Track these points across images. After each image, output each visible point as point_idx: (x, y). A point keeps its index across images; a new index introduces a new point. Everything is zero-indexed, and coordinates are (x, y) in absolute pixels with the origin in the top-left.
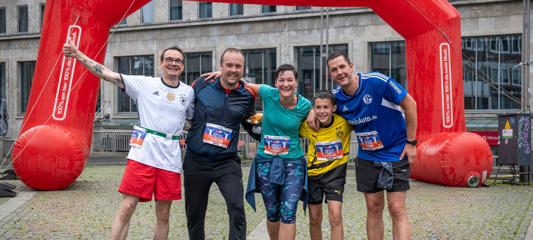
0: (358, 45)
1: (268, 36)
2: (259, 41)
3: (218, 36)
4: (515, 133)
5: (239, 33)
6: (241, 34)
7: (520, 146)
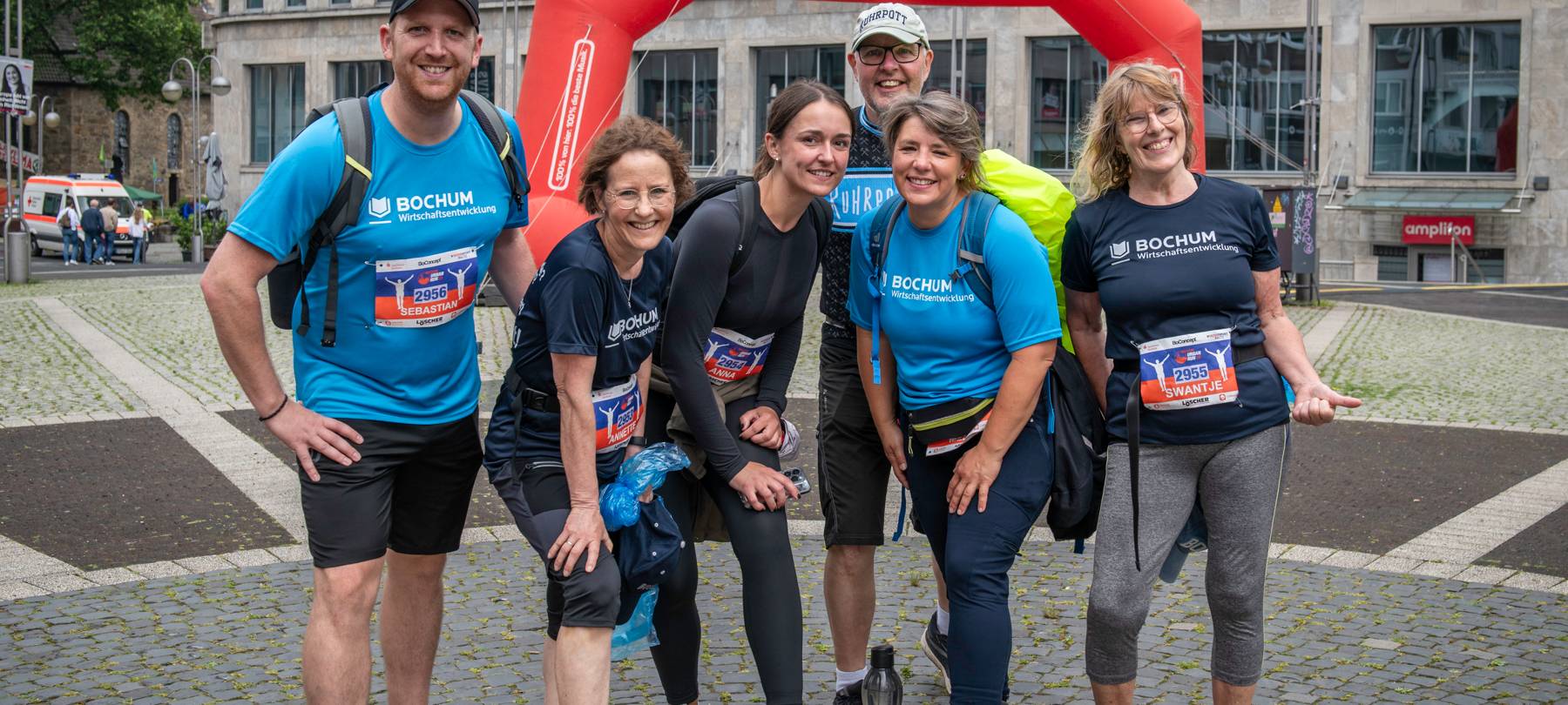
0: (1007, 42)
1: (830, 20)
2: (812, 31)
3: (731, 18)
4: (1290, 219)
5: (772, 13)
6: (775, 15)
7: (1297, 241)
